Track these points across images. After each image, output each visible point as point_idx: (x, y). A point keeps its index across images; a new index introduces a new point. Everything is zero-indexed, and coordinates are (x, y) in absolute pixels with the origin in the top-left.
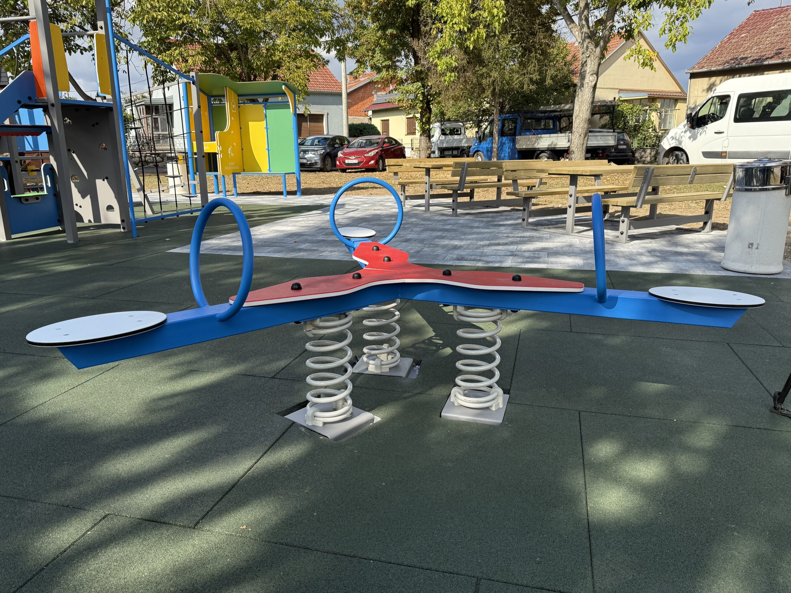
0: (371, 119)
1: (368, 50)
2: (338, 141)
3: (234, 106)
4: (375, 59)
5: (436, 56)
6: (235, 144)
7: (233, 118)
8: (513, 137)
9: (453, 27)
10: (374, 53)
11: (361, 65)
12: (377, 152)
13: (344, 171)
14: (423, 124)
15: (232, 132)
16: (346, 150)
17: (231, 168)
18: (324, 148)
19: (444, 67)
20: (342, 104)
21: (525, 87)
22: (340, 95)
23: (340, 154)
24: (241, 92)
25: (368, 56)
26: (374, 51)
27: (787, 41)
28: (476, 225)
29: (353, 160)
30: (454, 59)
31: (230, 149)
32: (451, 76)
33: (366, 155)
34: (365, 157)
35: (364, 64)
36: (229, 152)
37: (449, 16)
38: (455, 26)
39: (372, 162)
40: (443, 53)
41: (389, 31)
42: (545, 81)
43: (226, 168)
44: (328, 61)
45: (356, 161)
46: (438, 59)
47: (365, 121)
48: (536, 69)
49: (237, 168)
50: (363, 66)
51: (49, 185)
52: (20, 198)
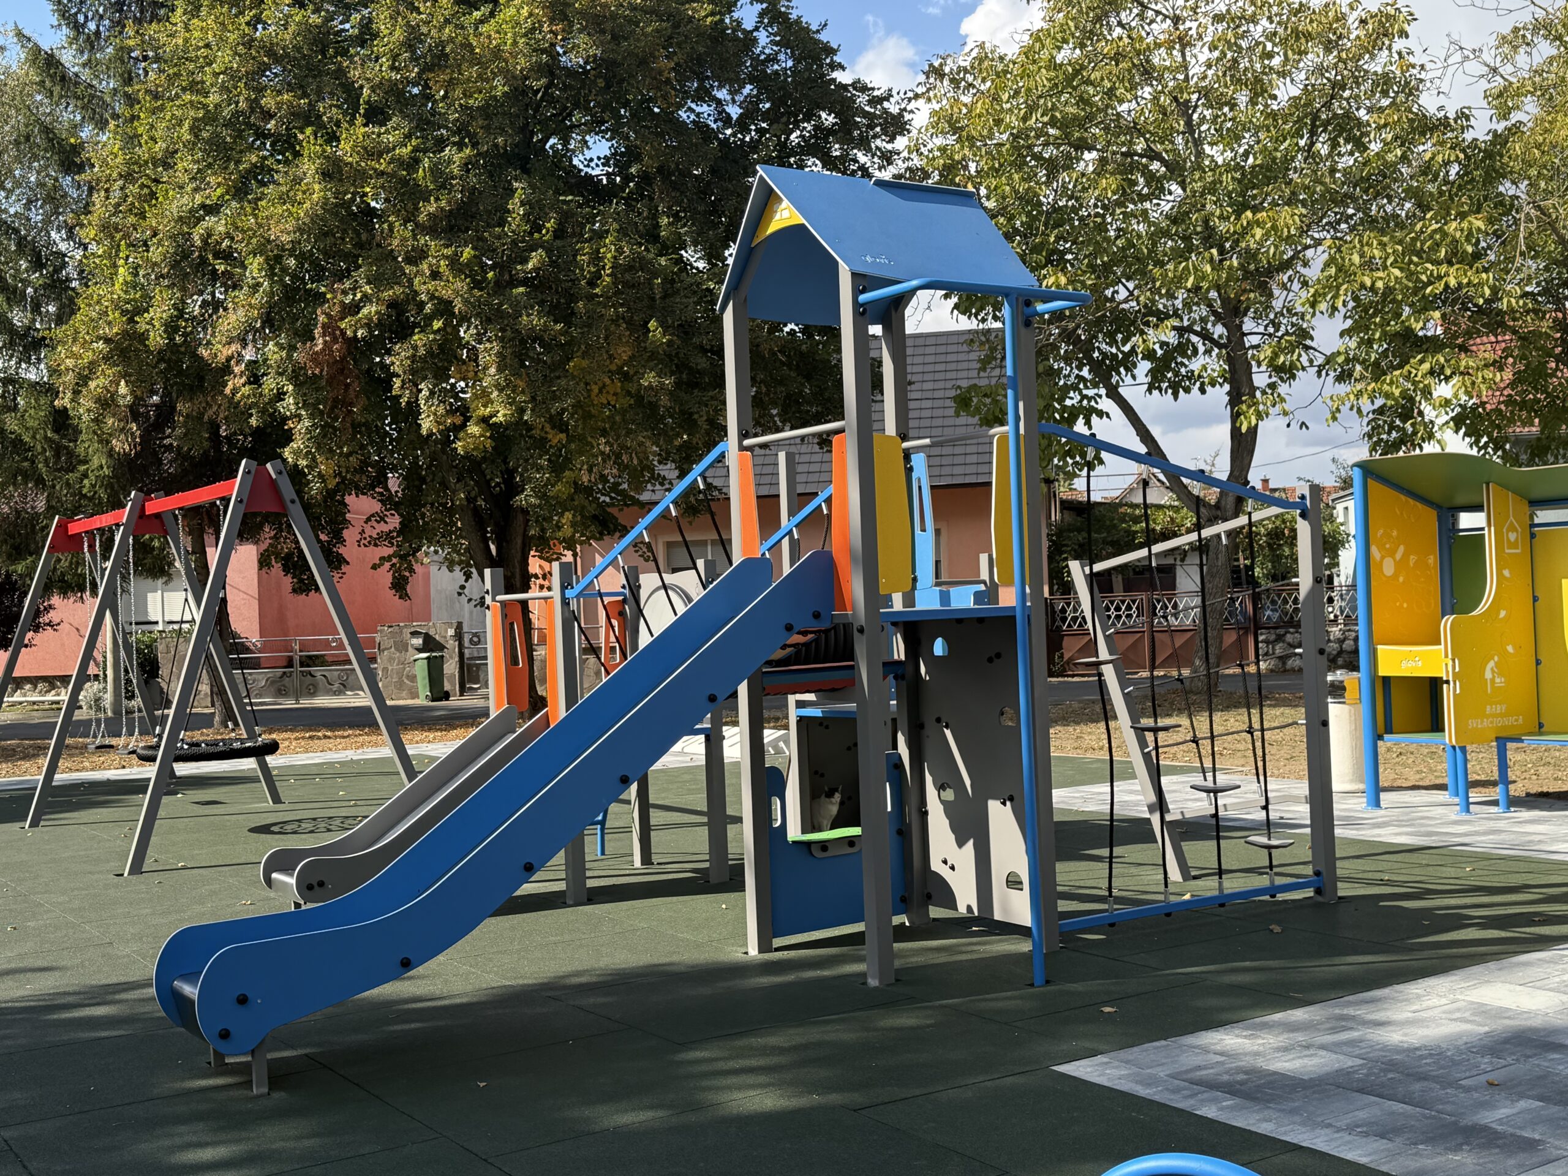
3: (1512, 536)
6: (1510, 649)
7: (1506, 573)
15: (1503, 614)
17: (1490, 722)
24: (1538, 493)
31: (1491, 664)
36: (1488, 675)
43: (1472, 724)
49: (1516, 722)
51: (889, 808)
52: (808, 844)
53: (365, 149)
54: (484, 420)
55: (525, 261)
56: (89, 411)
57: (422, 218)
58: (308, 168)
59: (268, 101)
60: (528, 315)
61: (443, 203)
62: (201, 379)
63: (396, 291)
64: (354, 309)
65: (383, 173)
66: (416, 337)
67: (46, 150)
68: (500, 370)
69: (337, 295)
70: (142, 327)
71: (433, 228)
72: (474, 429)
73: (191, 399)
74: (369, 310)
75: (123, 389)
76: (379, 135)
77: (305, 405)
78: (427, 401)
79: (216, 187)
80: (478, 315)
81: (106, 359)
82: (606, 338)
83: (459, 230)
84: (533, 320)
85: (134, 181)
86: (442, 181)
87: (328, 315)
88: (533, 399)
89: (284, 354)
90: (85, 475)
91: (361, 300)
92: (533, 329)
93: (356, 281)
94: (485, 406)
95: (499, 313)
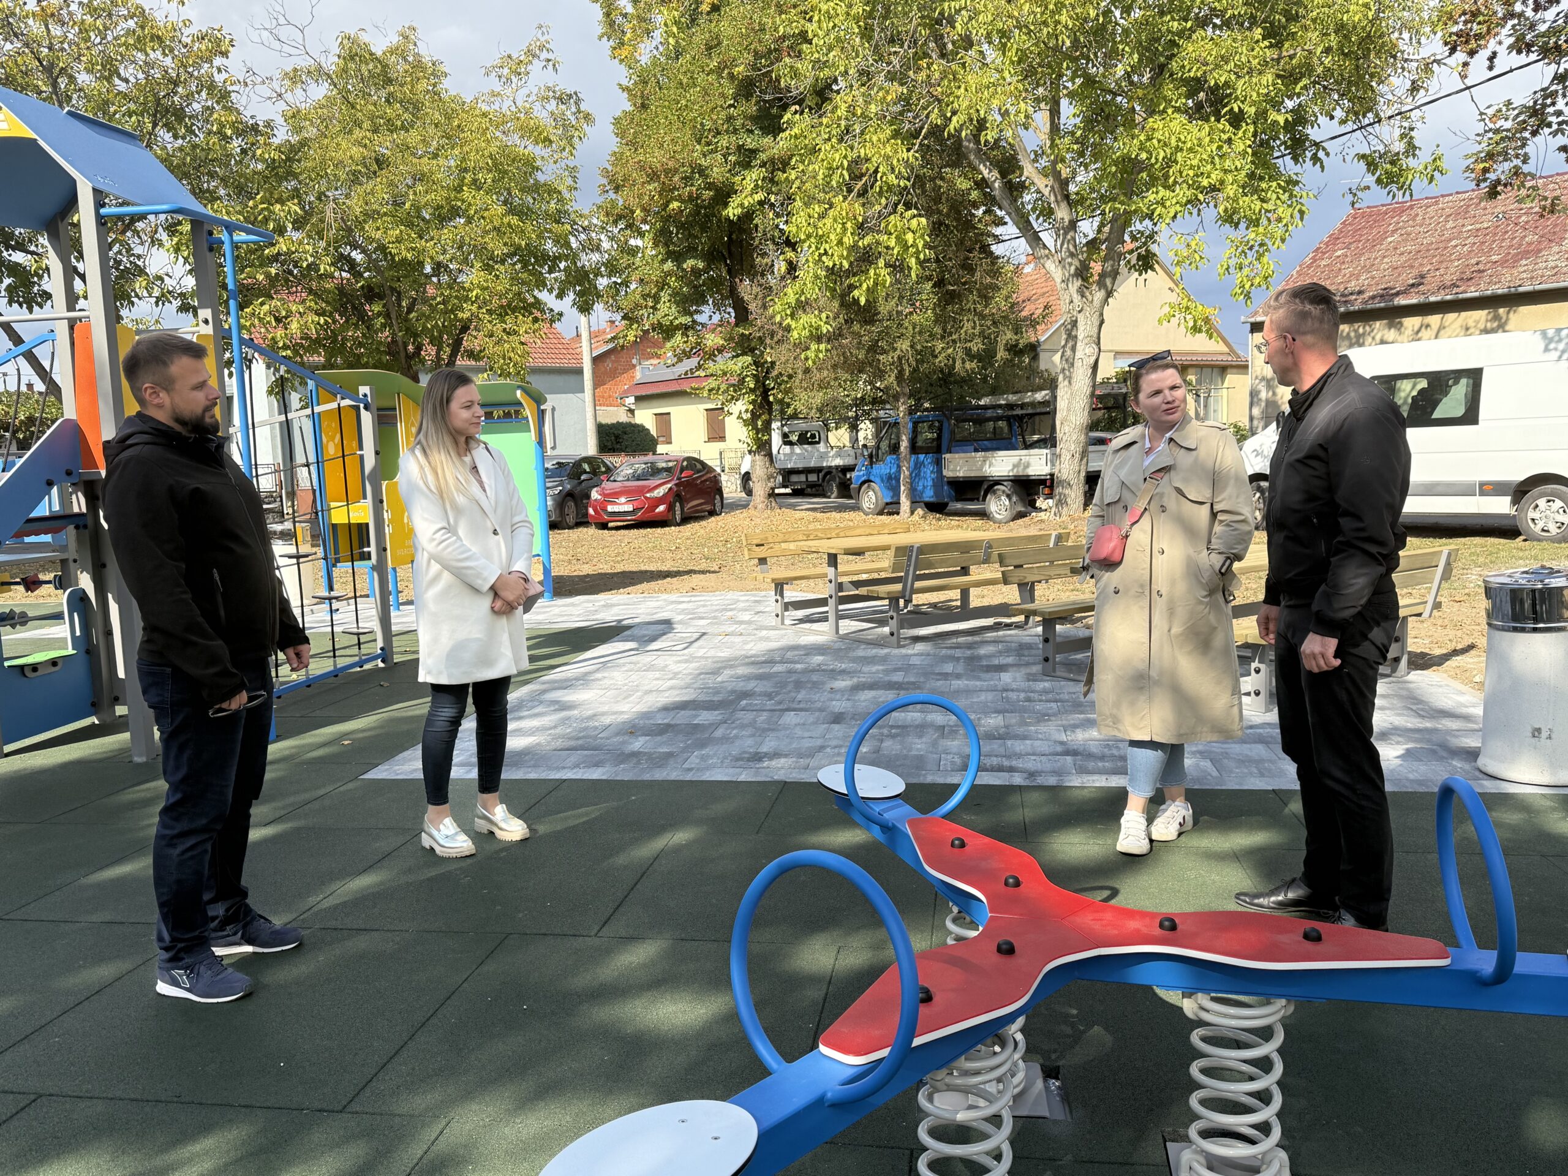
0: (631, 411)
1: (645, 296)
2: (586, 467)
4: (659, 314)
5: (788, 312)
8: (938, 455)
9: (820, 260)
10: (657, 302)
11: (631, 325)
12: (670, 489)
13: (604, 526)
14: (757, 433)
16: (608, 486)
18: (561, 484)
19: (806, 333)
20: (583, 392)
21: (958, 365)
22: (579, 372)
23: (595, 495)
25: (646, 307)
26: (656, 299)
27: (1421, 265)
28: (948, 668)
29: (623, 505)
30: (824, 319)
32: (817, 351)
33: (648, 495)
34: (646, 498)
35: (638, 322)
37: (813, 240)
38: (824, 258)
39: (661, 508)
40: (802, 306)
41: (689, 264)
42: (996, 353)
44: (561, 314)
45: (629, 508)
46: (792, 319)
47: (622, 417)
48: (977, 331)
50: (635, 326)
51: (78, 633)
52: (21, 668)
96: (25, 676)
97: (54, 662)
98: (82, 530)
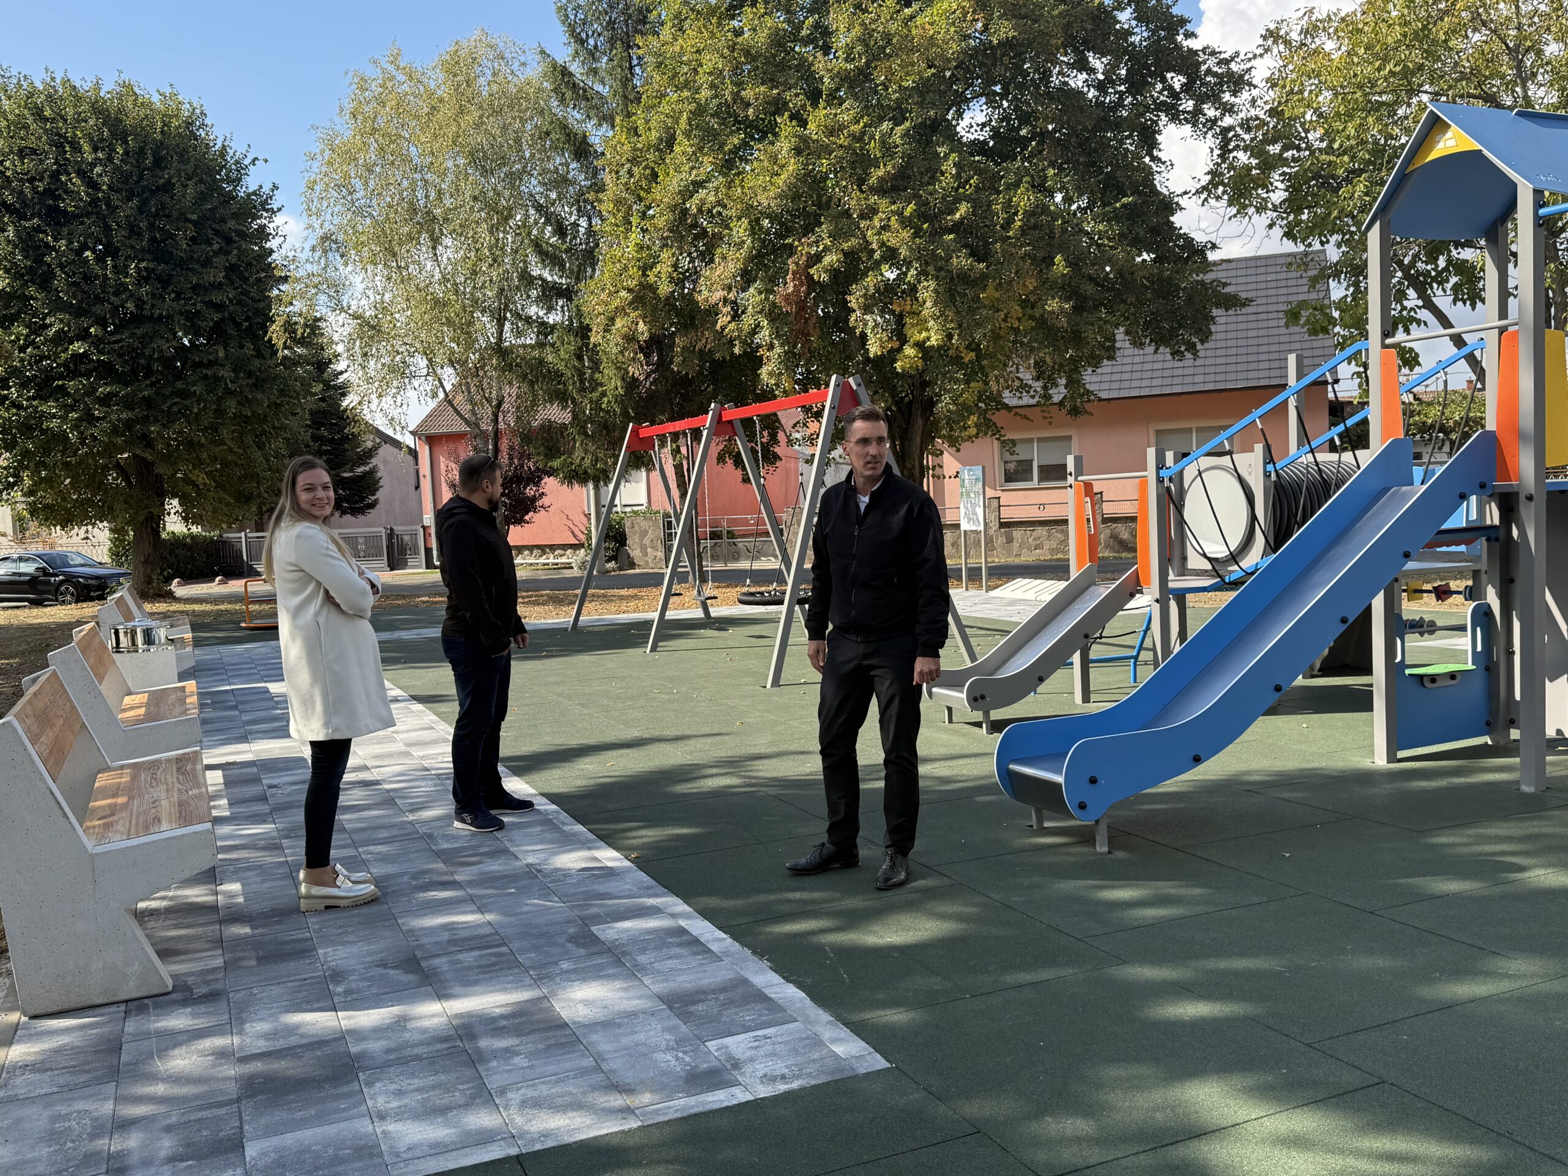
51: (1479, 649)
52: (1421, 677)
53: (826, 127)
54: (920, 345)
55: (952, 212)
56: (617, 345)
57: (873, 181)
58: (784, 146)
59: (748, 93)
60: (958, 257)
61: (889, 168)
62: (692, 318)
63: (852, 243)
64: (817, 258)
65: (841, 146)
66: (869, 279)
67: (564, 143)
68: (935, 304)
69: (805, 248)
70: (652, 279)
71: (881, 190)
72: (909, 351)
73: (686, 335)
74: (830, 259)
75: (641, 327)
76: (835, 115)
77: (778, 337)
78: (873, 330)
79: (707, 164)
80: (918, 259)
81: (631, 303)
82: (1016, 273)
83: (899, 190)
84: (961, 261)
85: (638, 164)
86: (888, 149)
87: (797, 264)
88: (960, 326)
89: (763, 296)
90: (604, 394)
91: (823, 251)
92: (962, 268)
93: (820, 236)
94: (920, 332)
95: (935, 257)
96: (1423, 685)
97: (1452, 676)
98: (1492, 542)
